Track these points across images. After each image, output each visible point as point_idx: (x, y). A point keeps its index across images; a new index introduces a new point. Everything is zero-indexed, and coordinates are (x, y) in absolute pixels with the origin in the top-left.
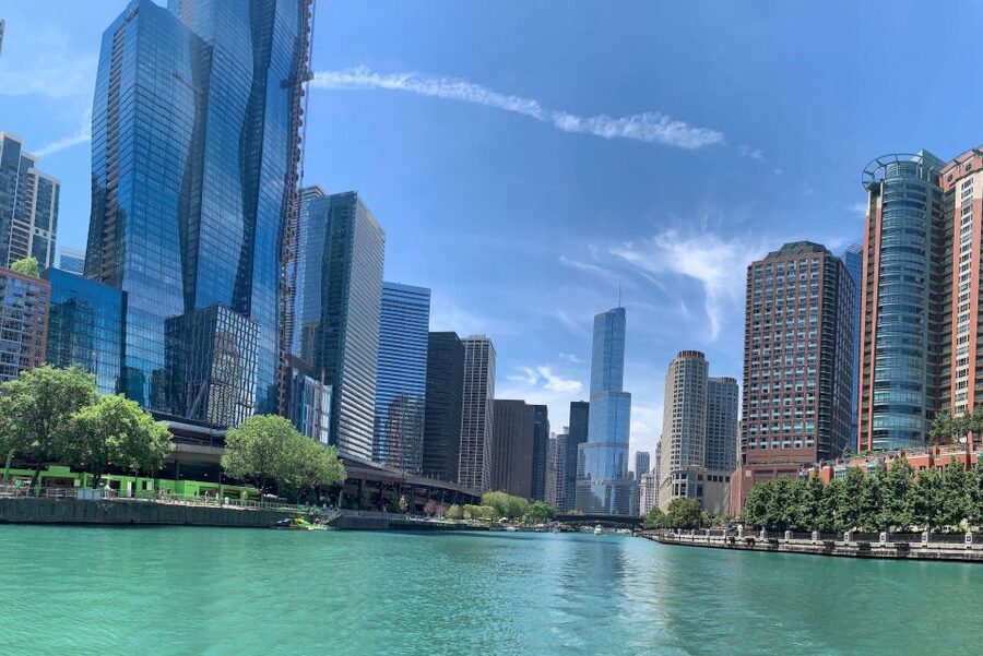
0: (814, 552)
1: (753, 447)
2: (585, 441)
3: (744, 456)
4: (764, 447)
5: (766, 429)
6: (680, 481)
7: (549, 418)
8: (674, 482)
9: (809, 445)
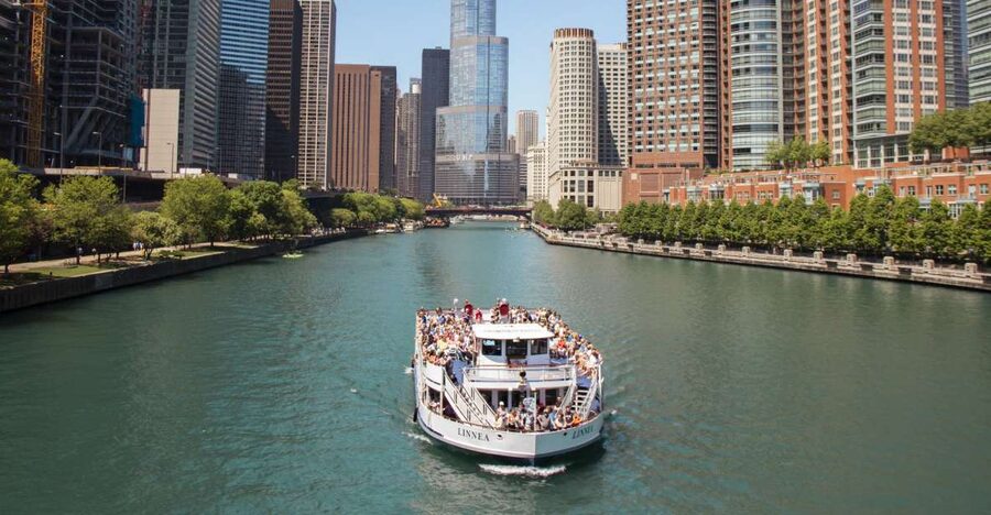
0: (655, 255)
1: (639, 151)
2: (446, 103)
3: (631, 158)
4: (650, 150)
5: (652, 132)
6: (569, 178)
7: (398, 81)
8: (564, 178)
9: (695, 148)
